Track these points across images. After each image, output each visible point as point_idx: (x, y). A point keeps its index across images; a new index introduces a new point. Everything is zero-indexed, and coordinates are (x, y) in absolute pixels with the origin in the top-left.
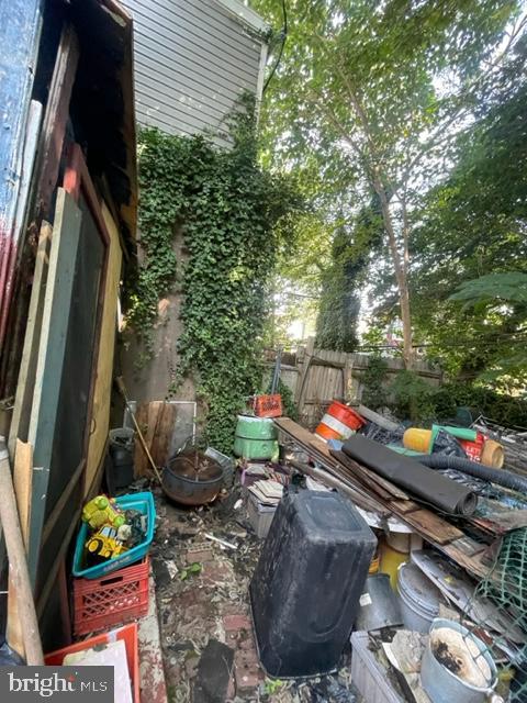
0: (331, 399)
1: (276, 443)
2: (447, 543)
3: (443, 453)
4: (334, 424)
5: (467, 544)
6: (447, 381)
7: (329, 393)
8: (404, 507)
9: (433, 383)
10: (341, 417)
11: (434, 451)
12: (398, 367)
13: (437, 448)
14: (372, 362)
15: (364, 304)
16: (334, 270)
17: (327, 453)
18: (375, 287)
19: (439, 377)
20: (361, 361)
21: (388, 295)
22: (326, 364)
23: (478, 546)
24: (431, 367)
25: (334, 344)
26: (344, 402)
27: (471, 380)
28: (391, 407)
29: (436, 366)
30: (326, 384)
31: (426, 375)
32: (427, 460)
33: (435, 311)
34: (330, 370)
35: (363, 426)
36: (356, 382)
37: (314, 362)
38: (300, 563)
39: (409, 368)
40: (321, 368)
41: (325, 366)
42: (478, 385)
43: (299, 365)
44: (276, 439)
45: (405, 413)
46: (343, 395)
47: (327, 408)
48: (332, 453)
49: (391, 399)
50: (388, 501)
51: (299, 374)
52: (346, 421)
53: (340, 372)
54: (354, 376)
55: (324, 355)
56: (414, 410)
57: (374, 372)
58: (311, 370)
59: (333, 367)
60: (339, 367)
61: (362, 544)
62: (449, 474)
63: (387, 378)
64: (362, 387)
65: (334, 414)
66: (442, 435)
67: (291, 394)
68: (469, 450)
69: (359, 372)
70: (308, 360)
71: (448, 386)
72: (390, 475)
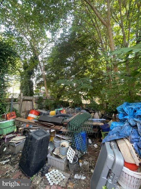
0: (30, 109)
1: (15, 126)
2: (61, 129)
3: (58, 114)
4: (32, 116)
5: (63, 128)
6: (55, 100)
7: (29, 108)
8: (53, 126)
9: (53, 101)
10: (34, 113)
11: (56, 114)
12: (45, 98)
13: (57, 113)
14: (39, 98)
15: (34, 83)
16: (24, 73)
17: (34, 122)
18: (36, 78)
19: (54, 99)
20: (36, 98)
21: (40, 80)
22: (27, 100)
23: (65, 127)
24: (52, 97)
25: (27, 94)
26: (33, 109)
27: (59, 99)
28: (45, 108)
29: (53, 97)
30: (28, 106)
31: (51, 99)
32: (56, 116)
33: (51, 85)
34: (28, 102)
35: (39, 114)
36: (36, 104)
37: (24, 100)
38: (36, 147)
39: (48, 98)
40: (26, 102)
41: (27, 101)
42: (60, 100)
43: (19, 102)
44: (15, 125)
45: (48, 108)
46: (33, 108)
47: (29, 112)
48: (35, 122)
49: (44, 106)
50: (50, 127)
51: (19, 104)
52: (35, 114)
53: (31, 102)
54: (35, 102)
55: (26, 98)
56: (50, 108)
57: (40, 100)
58: (23, 102)
59: (29, 101)
60: (31, 100)
61: (48, 136)
62: (59, 117)
63: (43, 101)
64: (38, 105)
65: (31, 113)
66: (57, 111)
67: (17, 111)
68: (61, 112)
69: (36, 101)
70: (22, 100)
71: (55, 101)
72: (50, 121)
